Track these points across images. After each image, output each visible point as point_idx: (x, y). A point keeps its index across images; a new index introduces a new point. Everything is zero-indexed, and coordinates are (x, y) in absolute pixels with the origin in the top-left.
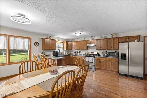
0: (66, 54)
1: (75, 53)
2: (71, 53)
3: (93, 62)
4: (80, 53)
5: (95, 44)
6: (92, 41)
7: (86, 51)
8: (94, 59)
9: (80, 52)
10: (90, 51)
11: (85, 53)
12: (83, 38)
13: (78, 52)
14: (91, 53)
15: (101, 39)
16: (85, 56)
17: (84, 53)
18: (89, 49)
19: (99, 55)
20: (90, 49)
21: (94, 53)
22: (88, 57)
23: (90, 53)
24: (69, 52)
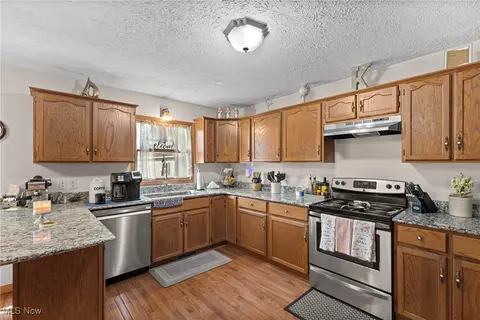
0: (212, 184)
1: (258, 180)
2: (240, 179)
3: (376, 266)
4: (283, 183)
5: (395, 119)
6: (361, 97)
7: (321, 171)
8: (386, 237)
9: (281, 177)
10: (345, 171)
11: (316, 187)
12: (302, 91)
13: (271, 176)
14: (356, 184)
15: (449, 73)
16: (312, 208)
17: (306, 184)
18: (337, 156)
19: (428, 206)
20: (345, 156)
21: (381, 188)
22: (333, 218)
23: (349, 187)
24: (223, 174)
